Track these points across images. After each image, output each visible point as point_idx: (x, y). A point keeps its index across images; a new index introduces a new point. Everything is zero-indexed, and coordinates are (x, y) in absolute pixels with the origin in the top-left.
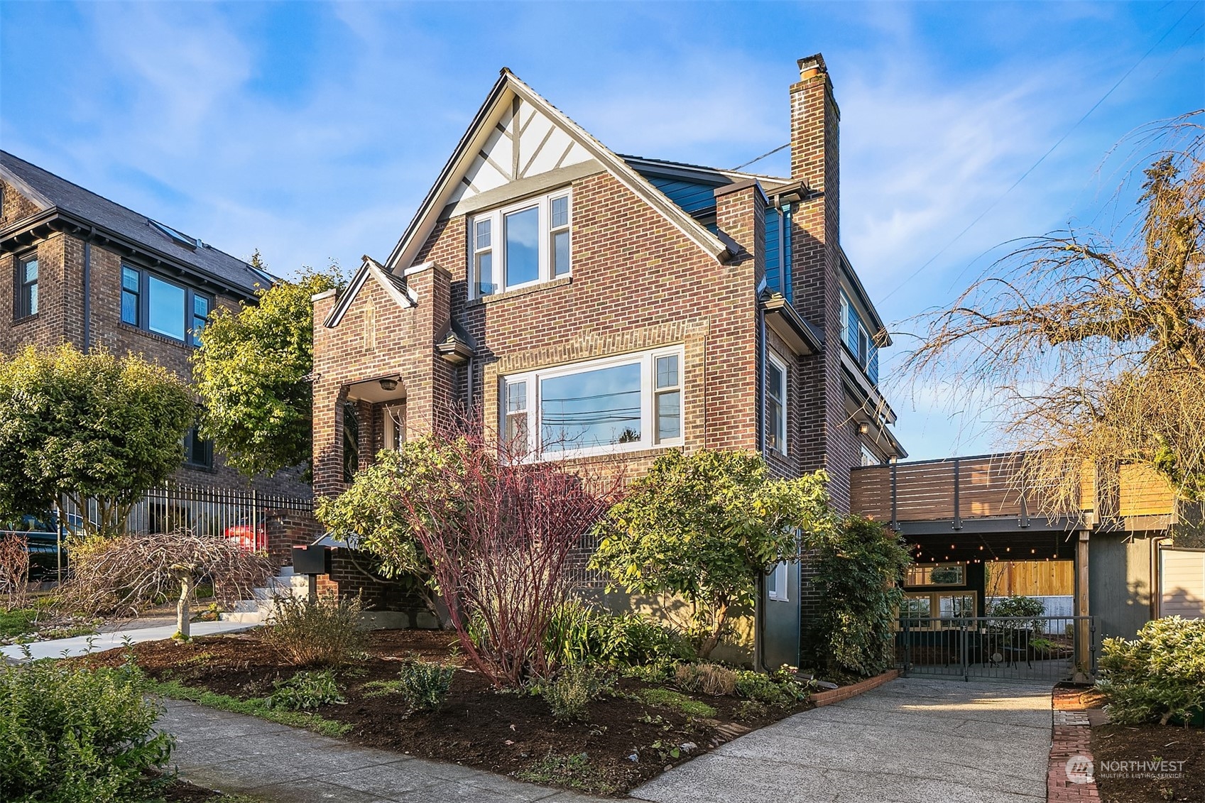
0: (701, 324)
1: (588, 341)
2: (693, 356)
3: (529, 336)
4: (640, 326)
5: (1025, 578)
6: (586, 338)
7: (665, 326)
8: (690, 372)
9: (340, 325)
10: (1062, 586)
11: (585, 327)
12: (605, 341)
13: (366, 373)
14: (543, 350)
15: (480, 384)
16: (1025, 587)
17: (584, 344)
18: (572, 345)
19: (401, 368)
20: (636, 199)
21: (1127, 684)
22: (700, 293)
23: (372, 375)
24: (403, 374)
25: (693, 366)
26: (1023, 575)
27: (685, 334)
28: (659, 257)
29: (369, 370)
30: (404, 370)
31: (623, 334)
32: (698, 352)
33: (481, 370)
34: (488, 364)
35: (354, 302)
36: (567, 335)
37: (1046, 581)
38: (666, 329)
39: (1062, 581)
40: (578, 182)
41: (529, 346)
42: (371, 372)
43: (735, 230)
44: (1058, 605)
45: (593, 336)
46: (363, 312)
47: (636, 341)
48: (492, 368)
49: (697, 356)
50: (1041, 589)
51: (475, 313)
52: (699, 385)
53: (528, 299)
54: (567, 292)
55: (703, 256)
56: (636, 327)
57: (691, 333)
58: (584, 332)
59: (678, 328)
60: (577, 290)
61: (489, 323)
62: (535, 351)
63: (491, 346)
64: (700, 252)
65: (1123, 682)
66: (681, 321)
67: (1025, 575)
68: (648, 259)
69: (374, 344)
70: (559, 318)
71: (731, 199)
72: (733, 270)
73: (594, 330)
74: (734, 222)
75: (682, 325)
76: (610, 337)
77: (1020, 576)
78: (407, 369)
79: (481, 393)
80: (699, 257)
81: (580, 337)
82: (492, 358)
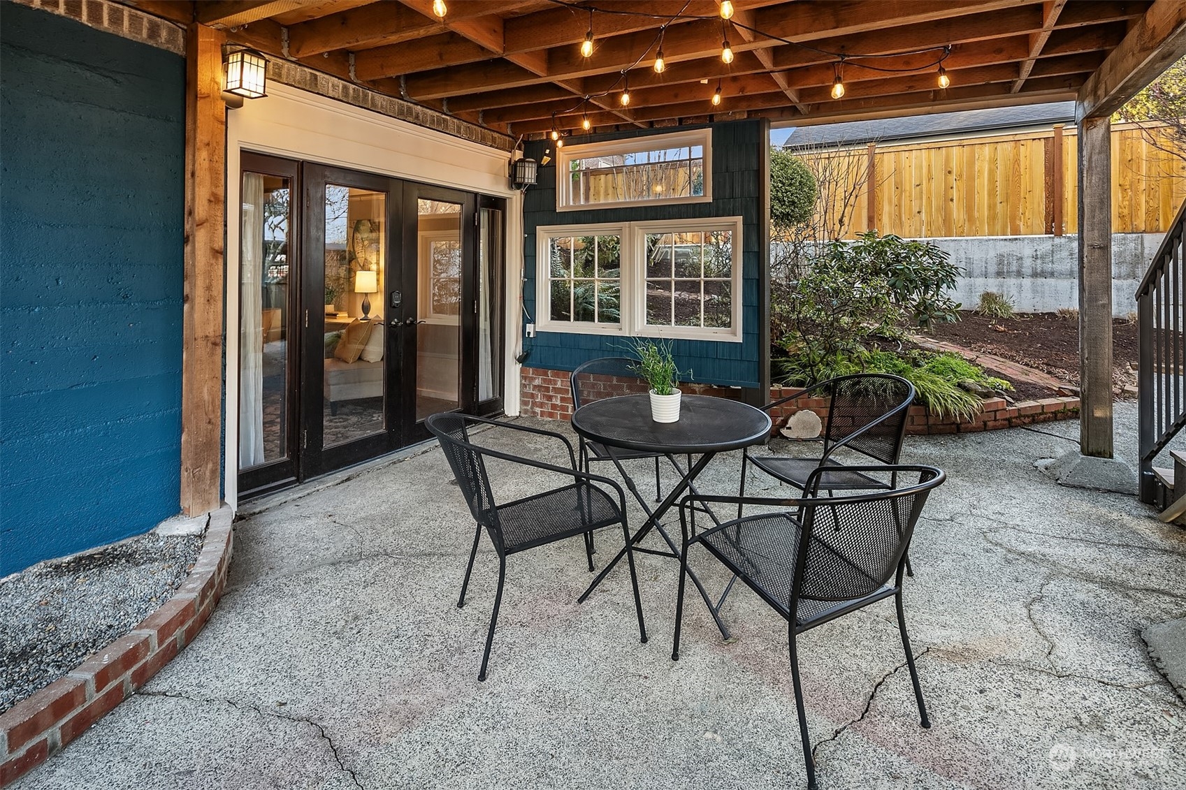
5: (899, 206)
10: (971, 219)
16: (898, 220)
26: (895, 200)
37: (938, 210)
39: (969, 209)
44: (963, 256)
50: (930, 224)
67: (900, 199)
77: (890, 202)
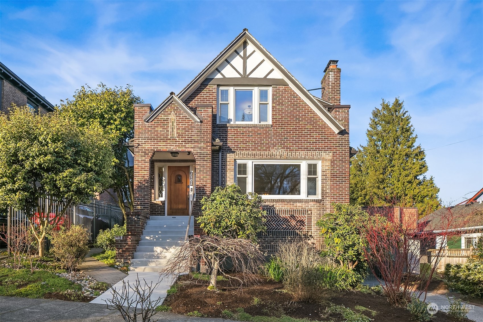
0: (329, 154)
1: (280, 152)
2: (325, 166)
3: (251, 145)
4: (303, 150)
6: (279, 151)
7: (314, 152)
8: (324, 172)
9: (153, 122)
11: (278, 146)
12: (287, 154)
13: (170, 148)
14: (258, 152)
15: (224, 162)
17: (278, 153)
18: (272, 152)
19: (193, 149)
20: (301, 100)
21: (453, 282)
22: (328, 143)
23: (174, 149)
24: (194, 152)
25: (326, 170)
27: (322, 157)
28: (311, 125)
29: (172, 147)
30: (194, 150)
31: (296, 152)
32: (327, 165)
33: (225, 155)
34: (229, 153)
35: (163, 113)
36: (270, 148)
38: (314, 154)
40: (275, 86)
41: (251, 149)
42: (174, 148)
43: (342, 122)
45: (282, 150)
46: (169, 119)
47: (301, 156)
48: (231, 155)
49: (327, 166)
51: (222, 130)
52: (328, 177)
53: (250, 129)
54: (269, 130)
55: (329, 129)
56: (301, 150)
57: (325, 157)
58: (278, 148)
59: (319, 154)
60: (274, 130)
61: (229, 136)
62: (254, 152)
63: (231, 146)
64: (328, 127)
65: (451, 281)
66: (321, 151)
68: (306, 125)
69: (176, 135)
70: (266, 140)
71: (340, 110)
72: (342, 137)
73: (282, 148)
74: (341, 119)
75: (321, 153)
76: (290, 152)
78: (196, 150)
79: (225, 165)
80: (328, 129)
81: (276, 150)
82: (231, 151)
